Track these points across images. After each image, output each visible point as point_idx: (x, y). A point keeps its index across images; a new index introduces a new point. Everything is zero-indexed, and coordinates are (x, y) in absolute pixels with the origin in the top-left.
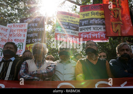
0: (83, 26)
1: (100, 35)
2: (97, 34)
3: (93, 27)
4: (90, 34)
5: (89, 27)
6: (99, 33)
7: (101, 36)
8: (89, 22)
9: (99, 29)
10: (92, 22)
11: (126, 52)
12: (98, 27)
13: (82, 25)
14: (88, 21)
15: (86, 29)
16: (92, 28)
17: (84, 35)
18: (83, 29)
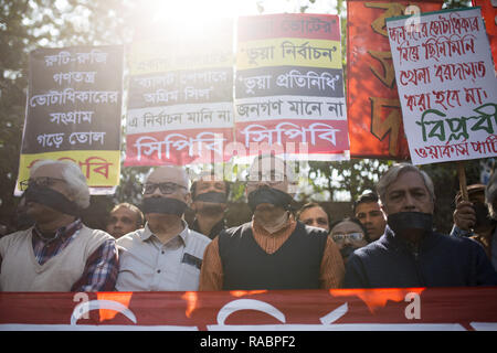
0: (251, 95)
1: (317, 134)
2: (307, 127)
3: (290, 103)
4: (278, 129)
5: (275, 99)
6: (314, 125)
7: (322, 136)
8: (274, 81)
9: (314, 108)
10: (284, 82)
11: (410, 201)
12: (308, 103)
13: (248, 91)
14: (269, 77)
15: (261, 109)
16: (286, 107)
17: (254, 132)
18: (252, 110)
